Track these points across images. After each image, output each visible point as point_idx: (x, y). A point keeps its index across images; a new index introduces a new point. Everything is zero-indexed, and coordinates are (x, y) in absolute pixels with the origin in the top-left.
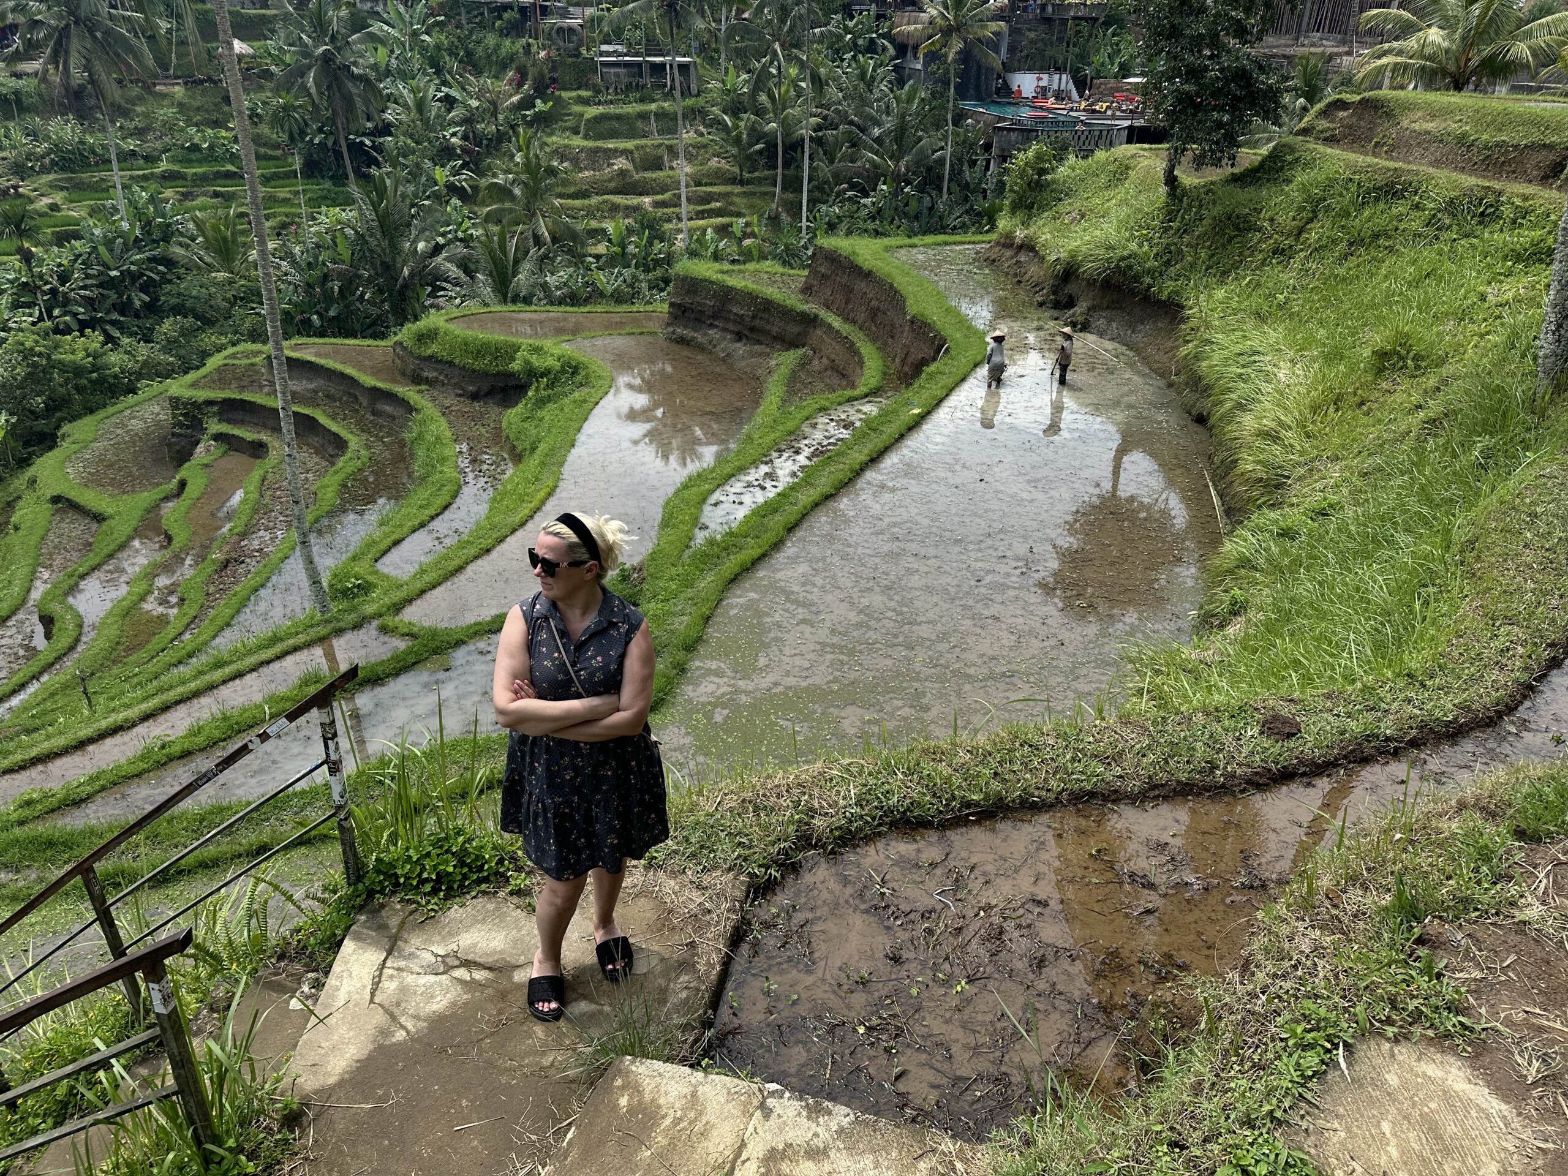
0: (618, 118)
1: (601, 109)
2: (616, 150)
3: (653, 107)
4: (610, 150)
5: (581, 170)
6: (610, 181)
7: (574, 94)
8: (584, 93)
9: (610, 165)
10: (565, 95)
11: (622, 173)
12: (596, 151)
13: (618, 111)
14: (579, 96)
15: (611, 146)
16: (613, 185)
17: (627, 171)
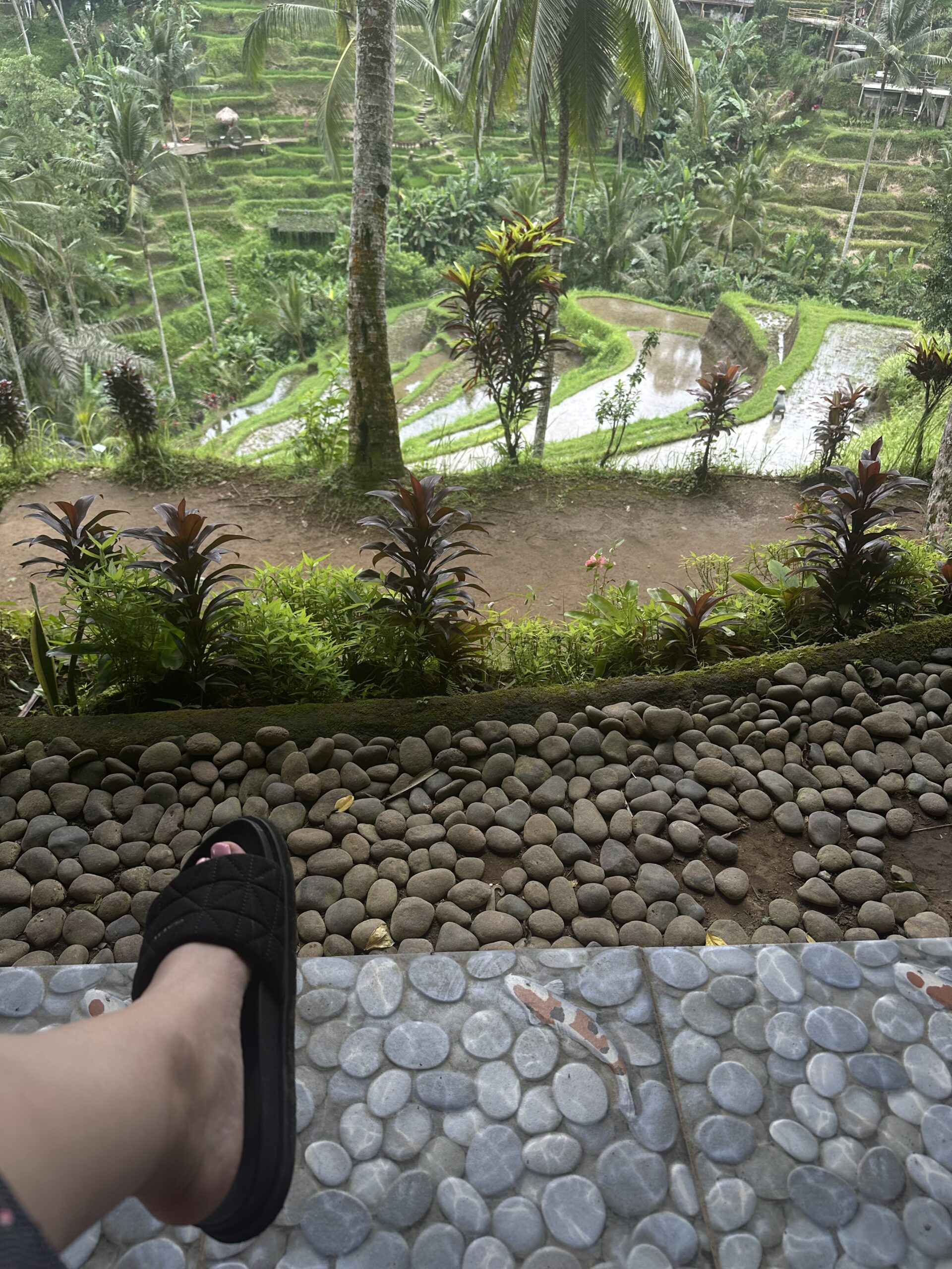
0: (858, 140)
1: (847, 131)
2: (839, 169)
3: (894, 133)
4: (835, 168)
5: (805, 181)
6: (824, 194)
7: (831, 114)
8: (841, 114)
9: (830, 181)
10: (824, 113)
11: (837, 189)
12: (823, 167)
13: (859, 134)
14: (835, 117)
15: (837, 165)
16: (825, 198)
17: (842, 188)
